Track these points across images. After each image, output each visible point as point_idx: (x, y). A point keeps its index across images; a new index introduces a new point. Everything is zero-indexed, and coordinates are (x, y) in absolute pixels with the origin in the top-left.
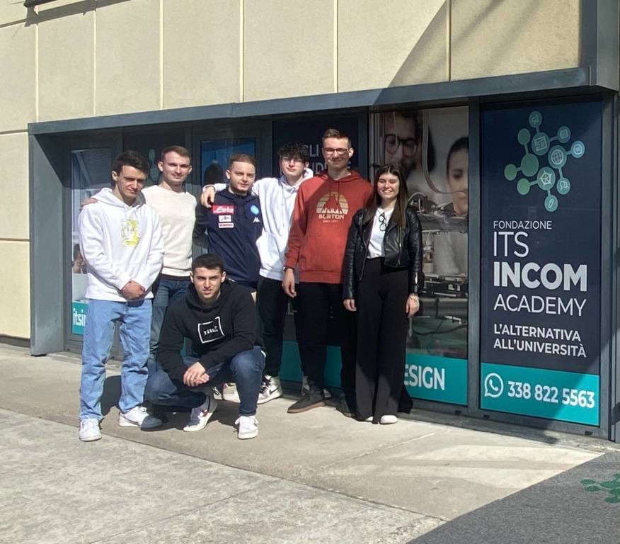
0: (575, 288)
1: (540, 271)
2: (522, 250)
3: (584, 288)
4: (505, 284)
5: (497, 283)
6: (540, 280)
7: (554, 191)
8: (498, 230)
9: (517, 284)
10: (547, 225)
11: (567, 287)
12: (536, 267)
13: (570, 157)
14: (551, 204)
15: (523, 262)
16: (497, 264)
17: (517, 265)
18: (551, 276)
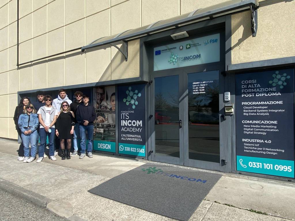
0: (139, 126)
1: (131, 122)
2: (127, 118)
3: (141, 126)
4: (124, 125)
5: (122, 125)
6: (131, 124)
7: (134, 104)
8: (122, 113)
9: (126, 125)
10: (133, 112)
11: (138, 126)
12: (131, 121)
13: (138, 97)
14: (134, 107)
15: (128, 120)
16: (122, 121)
17: (126, 121)
18: (134, 123)
